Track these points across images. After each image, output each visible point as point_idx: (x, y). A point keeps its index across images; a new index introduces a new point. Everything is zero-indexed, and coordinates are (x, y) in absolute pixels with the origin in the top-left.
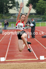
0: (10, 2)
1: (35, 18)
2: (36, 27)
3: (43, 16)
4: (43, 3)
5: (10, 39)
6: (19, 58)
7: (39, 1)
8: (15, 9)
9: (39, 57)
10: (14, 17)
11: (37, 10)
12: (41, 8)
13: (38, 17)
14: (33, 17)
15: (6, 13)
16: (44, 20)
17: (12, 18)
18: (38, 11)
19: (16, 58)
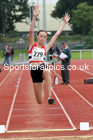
0: (17, 7)
1: (70, 42)
2: (71, 60)
3: (87, 37)
4: (88, 10)
5: (17, 86)
6: (35, 126)
7: (78, 6)
8: (27, 23)
9: (77, 125)
10: (25, 39)
11: (74, 25)
12: (82, 20)
13: (76, 39)
14: (66, 40)
15: (7, 31)
16: (89, 45)
17: (21, 41)
18: (77, 26)
19: (30, 127)
